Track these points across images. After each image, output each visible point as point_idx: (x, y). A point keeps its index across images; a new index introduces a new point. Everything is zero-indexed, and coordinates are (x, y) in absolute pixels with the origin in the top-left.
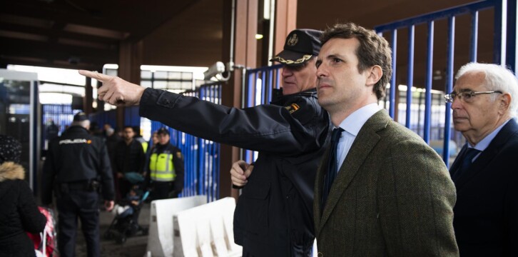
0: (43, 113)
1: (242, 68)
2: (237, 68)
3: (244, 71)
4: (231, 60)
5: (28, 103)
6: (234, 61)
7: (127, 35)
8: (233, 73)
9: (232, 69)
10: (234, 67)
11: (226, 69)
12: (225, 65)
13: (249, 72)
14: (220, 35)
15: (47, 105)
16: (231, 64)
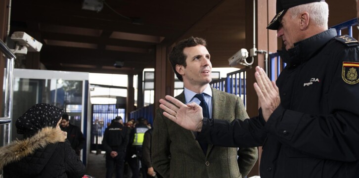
0: (92, 112)
1: (264, 53)
2: (260, 53)
3: (267, 55)
4: (254, 46)
5: (80, 103)
6: (257, 47)
7: (162, 38)
8: (256, 58)
9: (255, 54)
10: (257, 52)
11: (249, 54)
12: (249, 51)
13: (271, 57)
14: (243, 36)
15: (95, 104)
16: (255, 49)
